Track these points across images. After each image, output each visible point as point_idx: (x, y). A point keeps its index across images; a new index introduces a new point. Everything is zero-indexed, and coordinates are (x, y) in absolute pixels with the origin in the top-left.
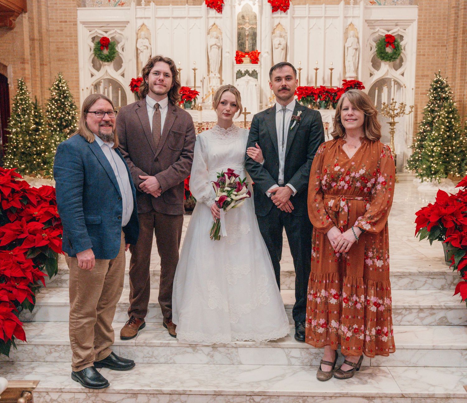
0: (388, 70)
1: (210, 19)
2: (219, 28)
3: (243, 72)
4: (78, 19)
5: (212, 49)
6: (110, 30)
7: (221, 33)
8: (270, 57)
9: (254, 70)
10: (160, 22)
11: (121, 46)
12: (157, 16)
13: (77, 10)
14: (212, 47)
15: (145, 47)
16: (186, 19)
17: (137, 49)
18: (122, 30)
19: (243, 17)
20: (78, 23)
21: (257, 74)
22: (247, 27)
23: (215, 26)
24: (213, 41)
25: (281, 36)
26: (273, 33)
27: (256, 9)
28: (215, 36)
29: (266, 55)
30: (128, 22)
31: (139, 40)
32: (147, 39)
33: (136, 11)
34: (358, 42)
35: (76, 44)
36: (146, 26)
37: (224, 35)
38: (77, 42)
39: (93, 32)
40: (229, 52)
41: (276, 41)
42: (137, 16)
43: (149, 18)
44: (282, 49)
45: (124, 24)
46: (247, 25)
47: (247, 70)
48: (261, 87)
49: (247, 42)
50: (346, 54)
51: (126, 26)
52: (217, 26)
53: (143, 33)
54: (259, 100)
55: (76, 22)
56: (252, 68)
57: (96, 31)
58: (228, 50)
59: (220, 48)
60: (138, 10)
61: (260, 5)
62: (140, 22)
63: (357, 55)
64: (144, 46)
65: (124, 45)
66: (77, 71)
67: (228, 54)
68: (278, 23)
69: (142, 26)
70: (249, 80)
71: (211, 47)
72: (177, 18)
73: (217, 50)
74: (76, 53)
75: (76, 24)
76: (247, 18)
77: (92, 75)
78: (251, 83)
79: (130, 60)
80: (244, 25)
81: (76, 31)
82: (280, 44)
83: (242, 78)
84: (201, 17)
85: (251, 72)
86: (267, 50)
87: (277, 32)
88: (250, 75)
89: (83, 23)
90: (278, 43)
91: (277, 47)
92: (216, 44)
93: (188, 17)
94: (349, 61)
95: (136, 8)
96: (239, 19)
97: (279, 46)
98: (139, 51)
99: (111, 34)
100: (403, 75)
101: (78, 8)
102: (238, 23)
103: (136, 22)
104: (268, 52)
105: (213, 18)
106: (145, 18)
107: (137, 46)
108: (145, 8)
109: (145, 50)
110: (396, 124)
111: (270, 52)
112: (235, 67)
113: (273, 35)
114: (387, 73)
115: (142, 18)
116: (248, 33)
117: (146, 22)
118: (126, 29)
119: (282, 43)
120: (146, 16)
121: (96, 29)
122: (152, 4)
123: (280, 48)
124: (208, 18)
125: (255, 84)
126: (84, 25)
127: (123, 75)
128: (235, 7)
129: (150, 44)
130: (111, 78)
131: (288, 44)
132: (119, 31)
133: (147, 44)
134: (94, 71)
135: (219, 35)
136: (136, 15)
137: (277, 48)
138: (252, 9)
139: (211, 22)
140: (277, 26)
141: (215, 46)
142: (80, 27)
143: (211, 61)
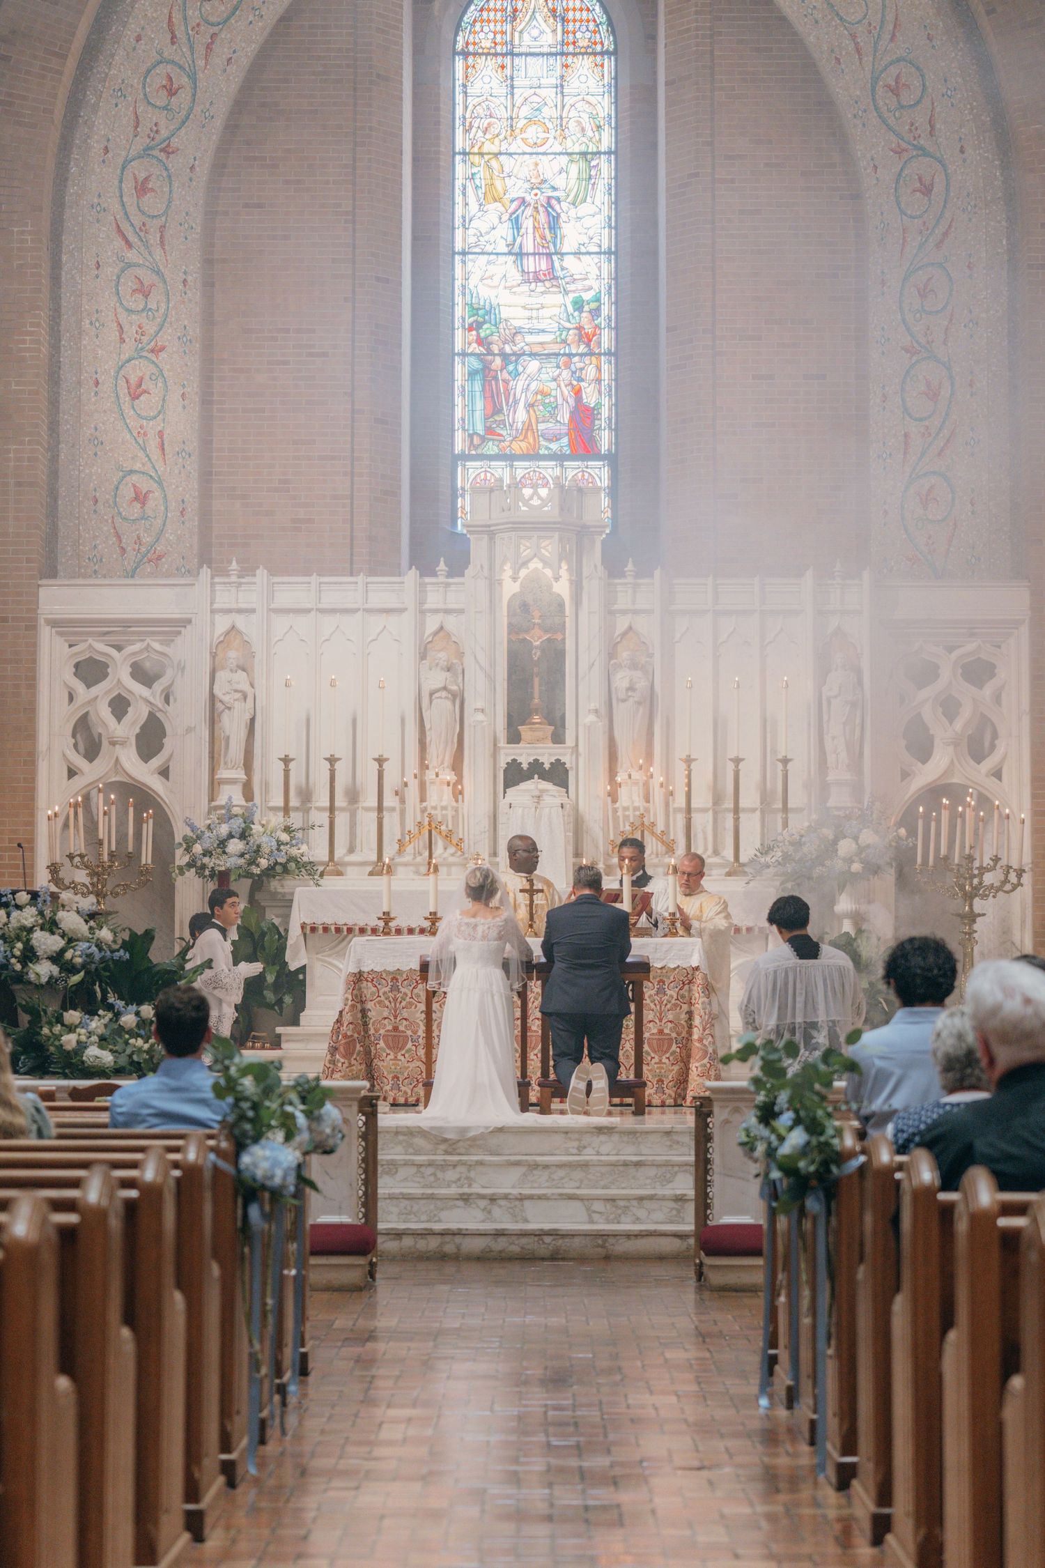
0: (952, 762)
1: (428, 614)
2: (454, 639)
3: (525, 766)
4: (39, 612)
5: (435, 702)
6: (133, 643)
7: (461, 655)
8: (601, 725)
9: (558, 760)
10: (281, 624)
11: (161, 688)
12: (273, 606)
13: (39, 586)
14: (437, 695)
15: (238, 695)
16: (360, 613)
17: (212, 697)
18: (167, 643)
19: (525, 607)
20: (42, 621)
21: (567, 771)
22: (537, 639)
23: (441, 634)
24: (436, 679)
25: (634, 666)
26: (612, 655)
27: (562, 588)
28: (443, 663)
29: (592, 718)
30: (189, 621)
31: (221, 675)
32: (244, 670)
33: (213, 591)
34: (860, 683)
35: (32, 682)
36: (240, 632)
37: (469, 661)
38: (34, 678)
39: (81, 647)
40: (483, 711)
41: (621, 680)
42: (216, 606)
43: (253, 611)
44: (639, 703)
45: (174, 627)
46: (537, 632)
47: (536, 761)
48: (577, 810)
49: (536, 681)
50: (825, 717)
51: (180, 633)
52: (448, 635)
53: (232, 654)
54: (571, 849)
55: (36, 620)
56: (550, 755)
57: (90, 646)
58: (479, 705)
59: (459, 699)
60: (218, 587)
61: (573, 578)
62: (222, 624)
63: (858, 721)
64: (236, 691)
65: (171, 685)
66: (30, 762)
67: (480, 717)
68: (626, 626)
69: (228, 633)
70: (542, 791)
71: (431, 695)
72: (333, 611)
73: (448, 704)
74: (31, 710)
75: (32, 627)
76: (536, 614)
77: (72, 773)
78: (547, 799)
79: (189, 730)
80: (527, 631)
81: (33, 647)
82: (631, 688)
83: (524, 786)
84: (402, 611)
85: (547, 766)
86: (592, 706)
87: (624, 655)
88: (546, 775)
89: (54, 623)
90: (625, 684)
91: (622, 695)
92: (445, 688)
93: (364, 610)
94: (834, 738)
95: (213, 584)
96: (511, 614)
97: (630, 694)
98: (219, 706)
99: (134, 654)
100: (998, 774)
101: (40, 582)
102: (510, 625)
103: (213, 624)
104: (596, 711)
105: (436, 611)
106: (240, 611)
107: (217, 691)
108: (240, 584)
109: (237, 704)
110: (979, 920)
111: (603, 711)
112: (502, 752)
113: (612, 662)
114: (949, 770)
115: (229, 611)
116: (538, 653)
117: (240, 621)
118: (179, 640)
119: (637, 686)
120: (243, 606)
121: (90, 640)
122: (262, 574)
123: (631, 699)
124: (422, 612)
125: (558, 801)
126: (54, 630)
127: (164, 773)
128: (500, 584)
129: (253, 687)
130: (130, 781)
131: (657, 688)
132: (156, 646)
133: (245, 687)
134: (80, 762)
135: (455, 661)
136: (212, 604)
137: (624, 701)
138: (550, 587)
139: (432, 624)
140: (624, 634)
141: (444, 694)
142: (45, 633)
143: (430, 735)
